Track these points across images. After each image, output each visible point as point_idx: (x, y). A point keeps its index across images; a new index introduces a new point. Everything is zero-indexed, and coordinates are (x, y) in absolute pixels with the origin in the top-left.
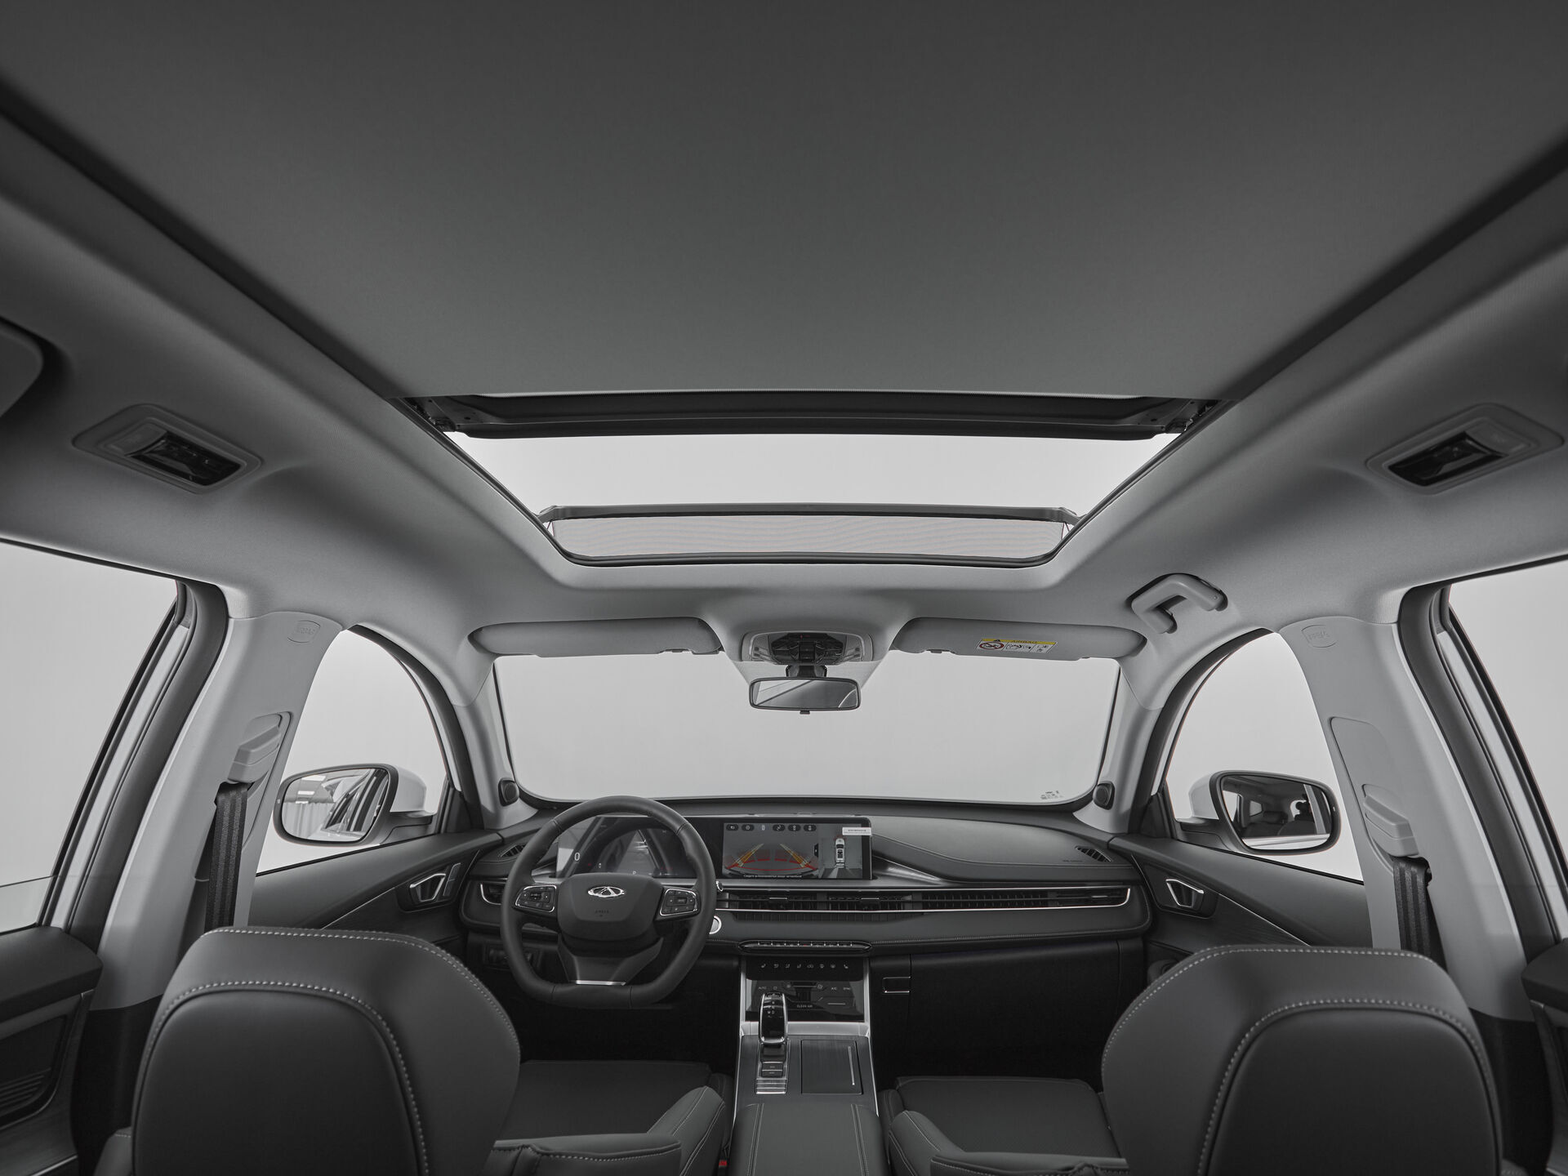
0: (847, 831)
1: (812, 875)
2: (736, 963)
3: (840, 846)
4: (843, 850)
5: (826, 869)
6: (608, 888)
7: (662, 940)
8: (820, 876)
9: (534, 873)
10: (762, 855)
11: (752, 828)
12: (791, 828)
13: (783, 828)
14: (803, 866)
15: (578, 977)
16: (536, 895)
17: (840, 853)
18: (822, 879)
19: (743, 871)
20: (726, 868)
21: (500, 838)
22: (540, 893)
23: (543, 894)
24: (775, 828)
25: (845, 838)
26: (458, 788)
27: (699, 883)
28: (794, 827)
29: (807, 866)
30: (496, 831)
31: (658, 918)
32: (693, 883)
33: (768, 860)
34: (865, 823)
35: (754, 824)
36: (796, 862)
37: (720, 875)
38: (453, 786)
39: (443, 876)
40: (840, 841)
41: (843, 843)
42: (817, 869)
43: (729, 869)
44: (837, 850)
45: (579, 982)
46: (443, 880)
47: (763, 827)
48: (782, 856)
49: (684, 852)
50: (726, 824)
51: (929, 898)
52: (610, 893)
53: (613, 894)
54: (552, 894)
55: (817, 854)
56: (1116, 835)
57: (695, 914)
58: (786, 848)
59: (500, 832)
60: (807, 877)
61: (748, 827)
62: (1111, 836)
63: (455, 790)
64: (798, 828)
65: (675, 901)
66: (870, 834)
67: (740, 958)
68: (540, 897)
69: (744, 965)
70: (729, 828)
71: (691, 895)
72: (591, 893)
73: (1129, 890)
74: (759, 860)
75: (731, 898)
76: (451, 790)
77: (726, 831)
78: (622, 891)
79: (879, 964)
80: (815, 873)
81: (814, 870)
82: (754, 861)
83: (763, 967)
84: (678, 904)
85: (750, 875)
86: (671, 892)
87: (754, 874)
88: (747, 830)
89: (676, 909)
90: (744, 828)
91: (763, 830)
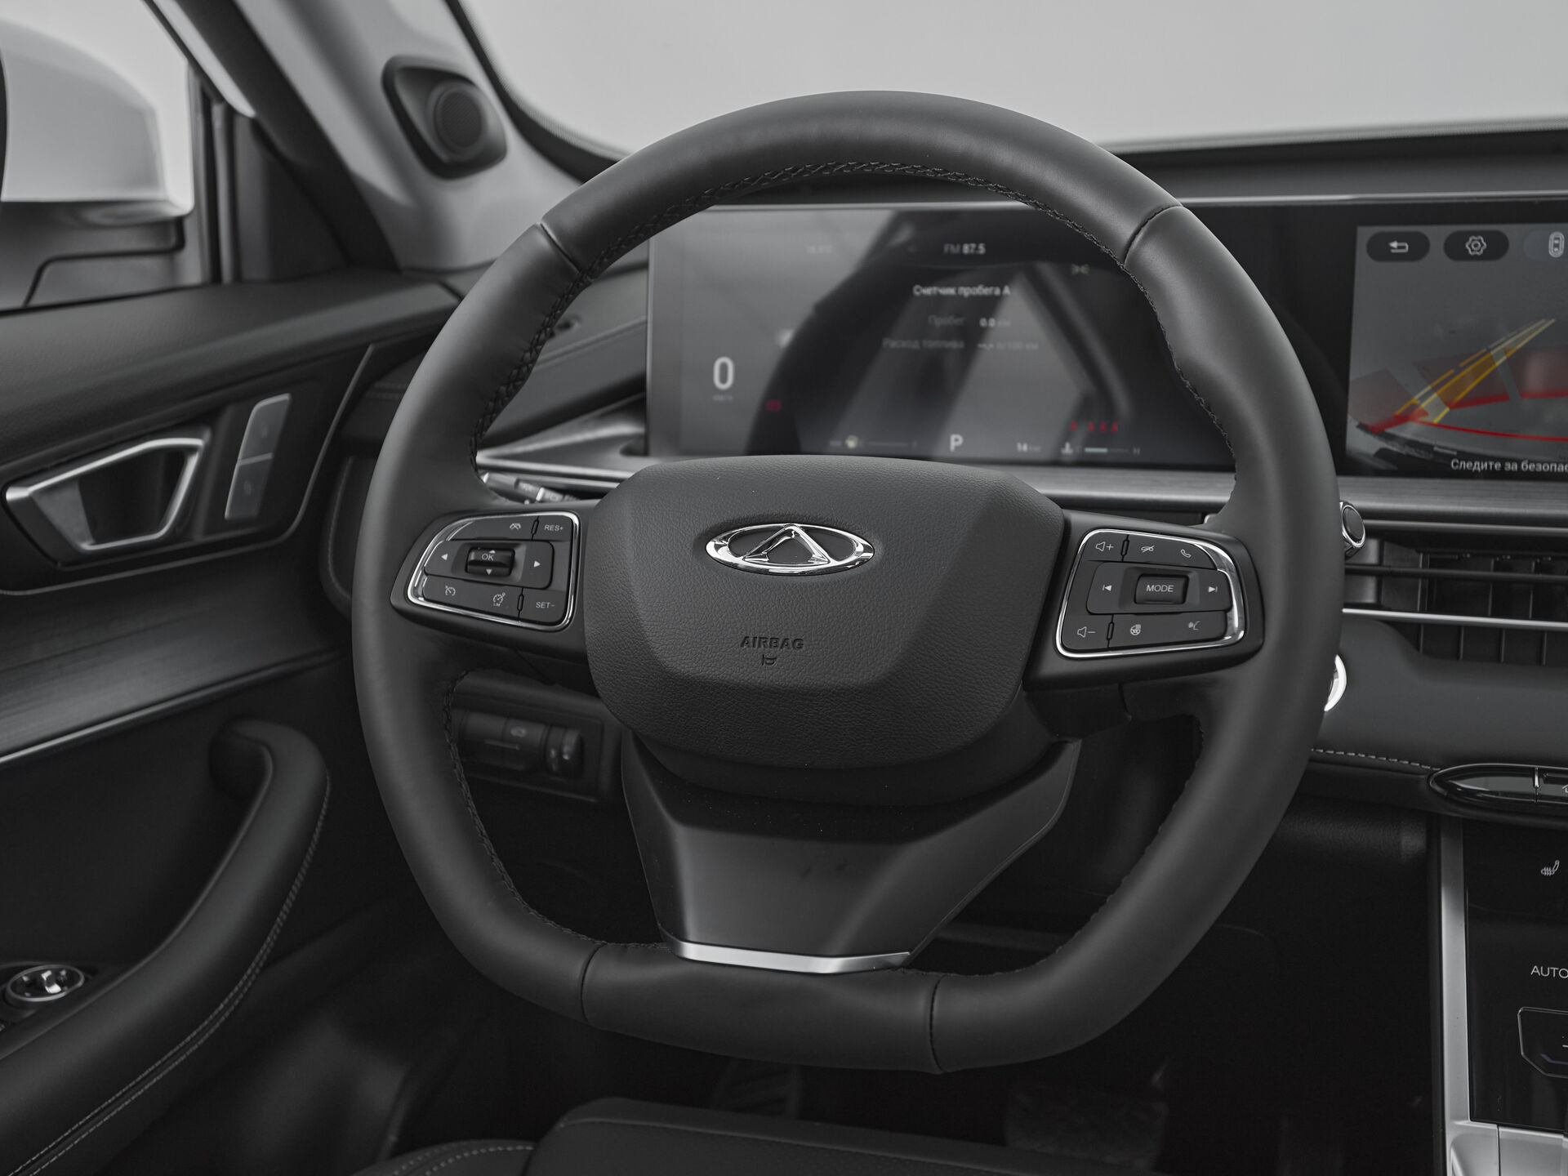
2: (1411, 841)
6: (796, 528)
7: (1072, 752)
9: (482, 458)
11: (1497, 248)
15: (691, 923)
16: (491, 555)
19: (1446, 443)
20: (1362, 427)
22: (507, 546)
23: (520, 553)
26: (240, 107)
27: (1249, 491)
31: (1050, 667)
32: (1216, 491)
35: (1511, 231)
37: (1347, 465)
39: (192, 450)
43: (1376, 431)
45: (692, 951)
46: (192, 463)
49: (1168, 354)
50: (1365, 233)
52: (807, 555)
53: (819, 560)
54: (562, 549)
57: (1238, 657)
61: (1476, 245)
65: (1129, 593)
67: (1433, 826)
68: (511, 564)
69: (1451, 861)
70: (1379, 250)
71: (1208, 565)
72: (719, 551)
75: (1390, 564)
77: (1366, 268)
78: (859, 544)
82: (1501, 398)
83: (1547, 872)
84: (1143, 602)
85: (1483, 458)
86: (1101, 547)
87: (1503, 460)
88: (1476, 258)
89: (1136, 630)
90: (1456, 249)
91: (1555, 252)
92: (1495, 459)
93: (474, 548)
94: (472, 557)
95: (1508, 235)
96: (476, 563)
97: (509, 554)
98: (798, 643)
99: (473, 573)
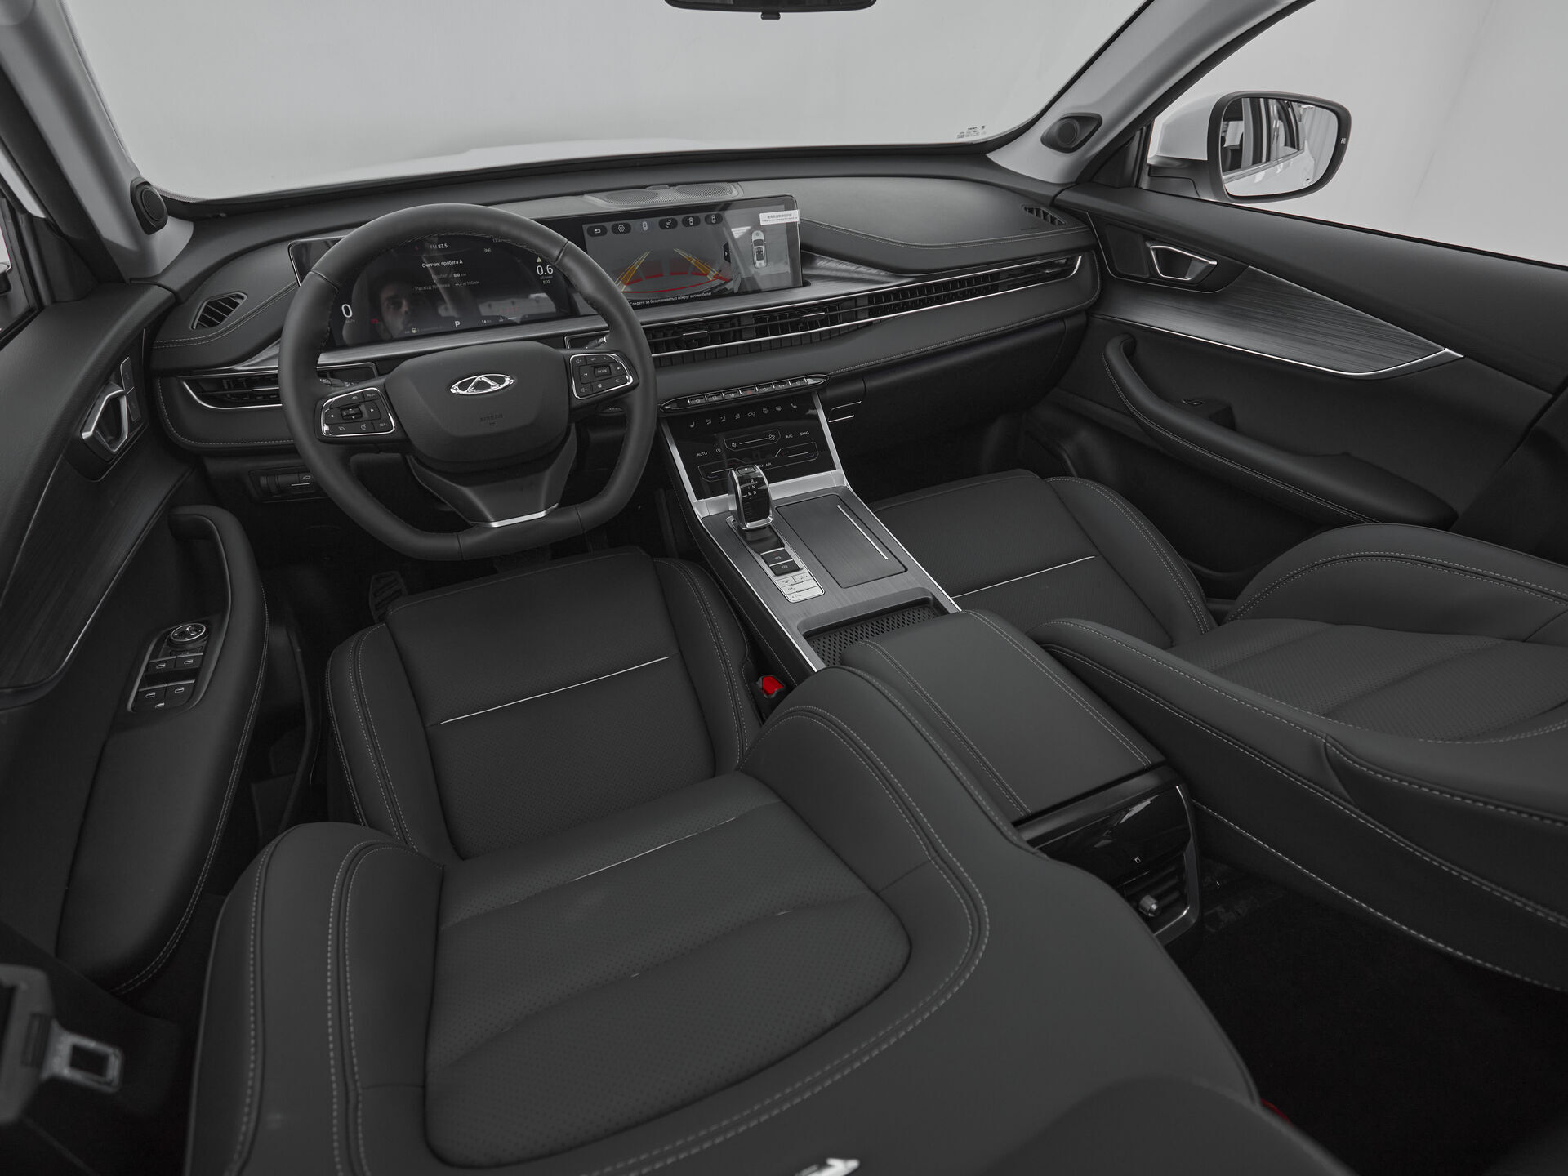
0: (766, 218)
1: (726, 289)
3: (759, 242)
4: (763, 247)
5: (742, 279)
6: (483, 378)
8: (736, 290)
10: (652, 270)
11: (628, 229)
12: (686, 223)
13: (674, 224)
14: (712, 279)
15: (489, 517)
16: (351, 411)
17: (759, 252)
18: (738, 294)
21: (169, 293)
22: (356, 406)
23: (363, 408)
24: (662, 225)
25: (764, 229)
26: (36, 211)
28: (691, 220)
29: (716, 277)
30: (152, 281)
31: (575, 403)
33: (661, 275)
34: (787, 203)
35: (631, 222)
36: (703, 275)
38: (24, 210)
39: (121, 395)
40: (757, 235)
41: (761, 237)
42: (731, 280)
44: (755, 248)
45: (495, 524)
47: (645, 225)
48: (681, 268)
50: (585, 227)
51: (879, 303)
52: (489, 386)
53: (495, 387)
54: (380, 403)
55: (728, 258)
56: (1065, 187)
58: (685, 255)
59: (162, 281)
60: (719, 294)
61: (621, 228)
62: (1059, 189)
63: (30, 217)
64: (697, 222)
65: (594, 375)
66: (797, 220)
68: (361, 413)
69: (666, 428)
70: (592, 234)
72: (455, 390)
73: (1080, 257)
74: (647, 278)
76: (21, 218)
79: (831, 393)
80: (729, 286)
81: (727, 281)
82: (639, 280)
83: (692, 426)
84: (598, 377)
85: (639, 301)
86: (578, 361)
87: (645, 301)
88: (622, 233)
89: (600, 386)
90: (615, 230)
91: (645, 229)
92: (642, 301)
93: (344, 409)
94: (345, 414)
95: (631, 224)
96: (348, 415)
97: (357, 409)
98: (501, 416)
99: (348, 419)
